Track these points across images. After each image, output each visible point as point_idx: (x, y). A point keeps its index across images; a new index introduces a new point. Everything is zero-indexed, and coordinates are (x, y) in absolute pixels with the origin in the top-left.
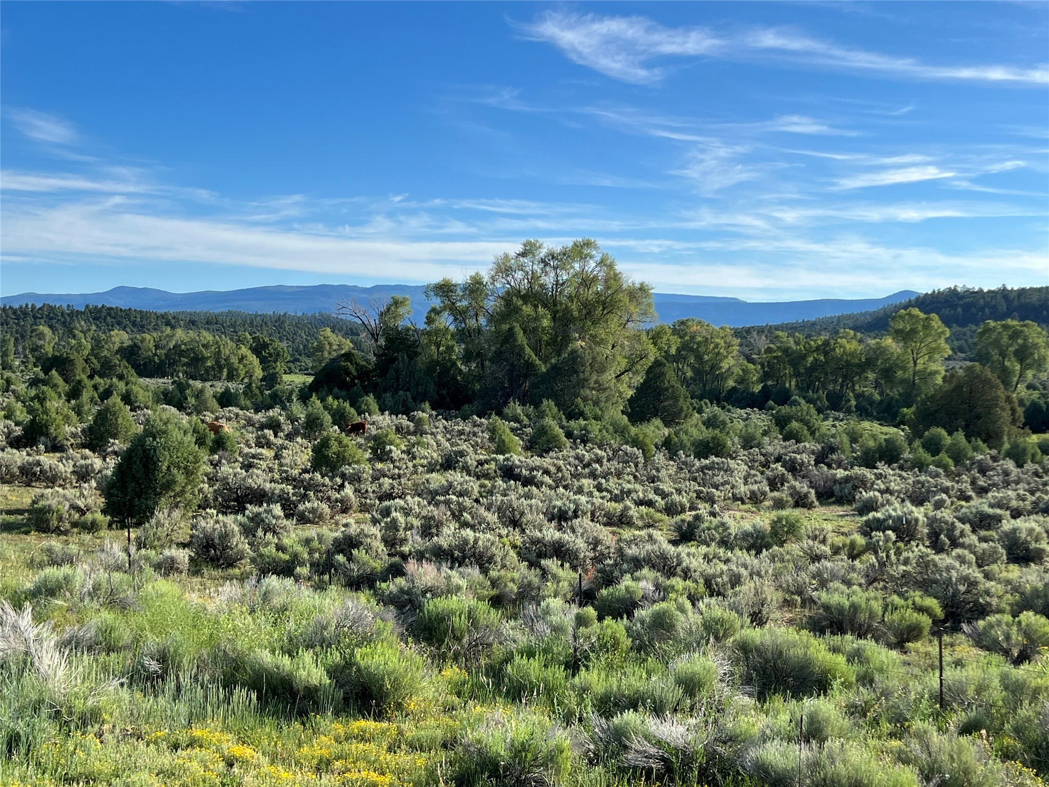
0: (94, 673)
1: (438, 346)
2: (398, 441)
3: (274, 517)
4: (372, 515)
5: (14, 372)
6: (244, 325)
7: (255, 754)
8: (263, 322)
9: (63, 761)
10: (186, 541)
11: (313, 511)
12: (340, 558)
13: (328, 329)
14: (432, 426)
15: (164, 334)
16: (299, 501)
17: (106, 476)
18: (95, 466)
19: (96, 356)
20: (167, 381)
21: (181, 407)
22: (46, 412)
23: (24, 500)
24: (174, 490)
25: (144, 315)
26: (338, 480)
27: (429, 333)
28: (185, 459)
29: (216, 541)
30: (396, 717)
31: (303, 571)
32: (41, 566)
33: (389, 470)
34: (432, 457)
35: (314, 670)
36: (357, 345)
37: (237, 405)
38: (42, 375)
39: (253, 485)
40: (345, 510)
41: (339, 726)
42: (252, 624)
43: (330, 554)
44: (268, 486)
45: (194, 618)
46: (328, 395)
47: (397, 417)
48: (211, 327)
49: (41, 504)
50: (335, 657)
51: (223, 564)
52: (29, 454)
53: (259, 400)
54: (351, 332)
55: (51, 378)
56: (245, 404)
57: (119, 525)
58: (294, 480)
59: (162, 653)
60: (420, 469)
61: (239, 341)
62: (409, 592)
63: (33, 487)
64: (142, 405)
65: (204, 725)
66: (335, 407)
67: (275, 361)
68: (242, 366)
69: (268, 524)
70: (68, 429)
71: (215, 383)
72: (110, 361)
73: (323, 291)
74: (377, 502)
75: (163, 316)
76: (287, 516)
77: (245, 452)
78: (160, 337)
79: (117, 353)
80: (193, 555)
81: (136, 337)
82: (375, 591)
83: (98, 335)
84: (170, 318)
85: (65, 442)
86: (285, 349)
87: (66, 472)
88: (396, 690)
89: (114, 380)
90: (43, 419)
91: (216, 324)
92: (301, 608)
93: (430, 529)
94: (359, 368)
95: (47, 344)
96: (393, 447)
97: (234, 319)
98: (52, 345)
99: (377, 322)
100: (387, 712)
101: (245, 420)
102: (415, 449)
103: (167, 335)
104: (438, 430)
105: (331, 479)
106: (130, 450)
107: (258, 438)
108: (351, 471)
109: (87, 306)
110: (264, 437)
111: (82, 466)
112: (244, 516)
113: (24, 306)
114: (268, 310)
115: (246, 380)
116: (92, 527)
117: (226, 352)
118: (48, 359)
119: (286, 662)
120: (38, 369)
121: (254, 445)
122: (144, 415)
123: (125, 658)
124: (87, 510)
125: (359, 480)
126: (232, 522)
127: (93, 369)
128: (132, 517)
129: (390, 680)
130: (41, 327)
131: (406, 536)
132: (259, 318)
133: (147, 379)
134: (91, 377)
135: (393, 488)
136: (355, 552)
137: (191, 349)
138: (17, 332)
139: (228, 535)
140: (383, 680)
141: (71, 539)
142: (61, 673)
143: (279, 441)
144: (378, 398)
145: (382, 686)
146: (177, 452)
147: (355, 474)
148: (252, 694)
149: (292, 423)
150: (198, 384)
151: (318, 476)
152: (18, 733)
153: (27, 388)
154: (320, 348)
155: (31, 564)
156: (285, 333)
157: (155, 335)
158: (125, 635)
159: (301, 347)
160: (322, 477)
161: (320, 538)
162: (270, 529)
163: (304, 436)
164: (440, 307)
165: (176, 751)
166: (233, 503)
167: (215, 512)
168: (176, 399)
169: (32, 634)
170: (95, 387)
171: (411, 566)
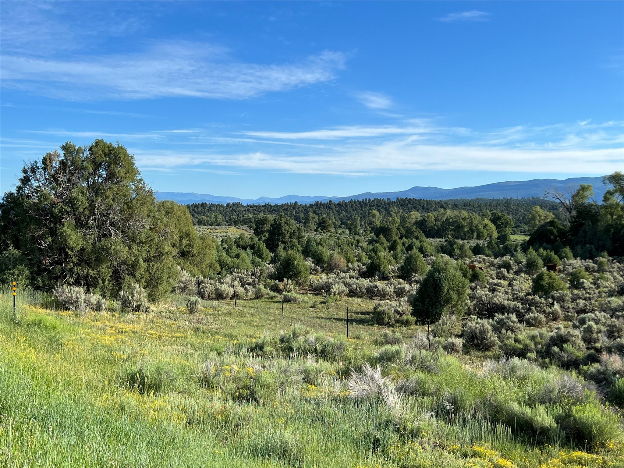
0: (416, 407)
1: (612, 215)
2: (587, 276)
3: (512, 322)
4: (573, 323)
5: (360, 236)
6: (486, 206)
7: (513, 465)
8: (496, 204)
9: (403, 457)
10: (459, 334)
11: (535, 319)
12: (556, 349)
13: (538, 207)
14: (610, 267)
15: (440, 213)
16: (526, 313)
17: (412, 294)
18: (406, 288)
19: (403, 226)
20: (442, 240)
21: (451, 255)
22: (379, 258)
23: (370, 307)
24: (451, 304)
25: (429, 202)
26: (550, 300)
27: (605, 207)
28: (457, 285)
29: (478, 334)
30: (601, 452)
31: (533, 355)
32: (382, 344)
33: (583, 295)
34: (611, 287)
35: (546, 417)
36: (557, 216)
37: (484, 254)
38: (375, 238)
39: (497, 302)
40: (555, 319)
41: (563, 453)
42: (505, 386)
43: (549, 346)
44: (506, 302)
45: (470, 380)
46: (539, 247)
47: (585, 261)
48: (467, 208)
49: (380, 309)
50: (559, 411)
51: (482, 349)
52: (370, 281)
53: (496, 251)
54: (553, 208)
55: (380, 239)
56: (489, 253)
57: (421, 323)
58: (522, 299)
59: (453, 399)
60: (604, 294)
61: (484, 216)
62: (603, 373)
63: (373, 299)
64: (429, 254)
65: (481, 445)
66: (545, 254)
67: (505, 227)
68: (485, 231)
69: (509, 326)
70: (390, 267)
71: (470, 241)
72: (411, 229)
73: (535, 183)
74: (576, 315)
75: (439, 203)
76: (520, 322)
77: (491, 282)
78: (438, 215)
79: (414, 225)
80: (464, 342)
81: (424, 215)
82: (579, 371)
83: (404, 215)
84: (443, 203)
85: (389, 275)
86: (511, 219)
87: (390, 291)
88: (600, 435)
89: (414, 240)
90: (377, 262)
91: (470, 206)
92: (535, 378)
93: (613, 333)
94: (559, 230)
95: (376, 220)
96: (584, 280)
97: (480, 203)
98: (380, 220)
99: (571, 201)
100: (595, 448)
101: (489, 263)
102: (599, 282)
103: (442, 214)
104: (614, 269)
105: (546, 299)
106: (425, 280)
107: (497, 273)
108: (558, 295)
109: (398, 199)
110: (501, 273)
111: (399, 288)
112: (493, 320)
113: (365, 200)
114: (500, 196)
115: (488, 239)
116: (406, 323)
117: (475, 222)
118: (378, 228)
119: (528, 411)
120: (373, 234)
121: (495, 278)
122: (431, 260)
123: (433, 400)
124: (403, 313)
125: (563, 300)
126: (487, 324)
127: (401, 233)
128: (428, 318)
129: (596, 428)
130: (374, 211)
131: (598, 337)
132: (495, 201)
133: (431, 239)
134: (401, 238)
135: (586, 306)
136: (565, 346)
137: (456, 221)
138: (361, 214)
139: (484, 332)
140: (591, 427)
141: (396, 330)
142: (398, 406)
143: (511, 276)
144: (572, 249)
145: (590, 431)
146: (453, 281)
147: (561, 297)
148: (508, 428)
149: (518, 264)
150: (460, 242)
151: (537, 297)
152: (378, 438)
153: (368, 245)
154: (533, 219)
155: (376, 343)
156: (511, 210)
157: (435, 213)
158: (431, 386)
159: (521, 218)
160: (540, 298)
161: (541, 335)
162: (510, 329)
163: (526, 273)
164: (613, 190)
165: (466, 458)
166: (485, 312)
167: (476, 317)
168: (448, 250)
169: (381, 382)
170: (403, 244)
171: (604, 356)
